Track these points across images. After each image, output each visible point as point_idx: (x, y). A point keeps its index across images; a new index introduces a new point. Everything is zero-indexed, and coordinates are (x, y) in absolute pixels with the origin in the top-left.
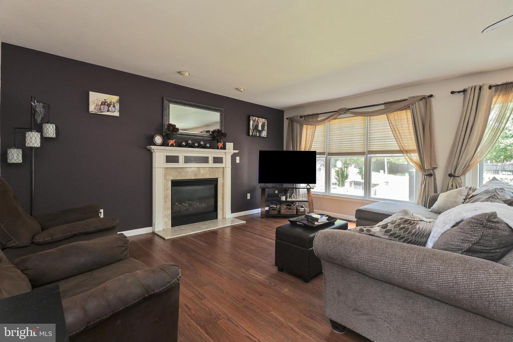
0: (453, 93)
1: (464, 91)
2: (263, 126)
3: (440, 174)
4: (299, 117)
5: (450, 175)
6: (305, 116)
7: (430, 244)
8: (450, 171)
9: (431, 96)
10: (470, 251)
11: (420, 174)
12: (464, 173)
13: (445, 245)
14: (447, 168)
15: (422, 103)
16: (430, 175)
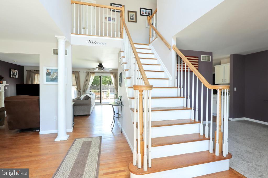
0: (84, 72)
1: (86, 72)
2: (16, 73)
3: (81, 91)
4: (33, 71)
5: (84, 91)
6: (36, 71)
7: (81, 100)
8: (84, 90)
9: (79, 72)
10: (85, 99)
11: (77, 91)
12: (86, 90)
13: (83, 99)
14: (83, 89)
15: (77, 73)
16: (79, 91)
